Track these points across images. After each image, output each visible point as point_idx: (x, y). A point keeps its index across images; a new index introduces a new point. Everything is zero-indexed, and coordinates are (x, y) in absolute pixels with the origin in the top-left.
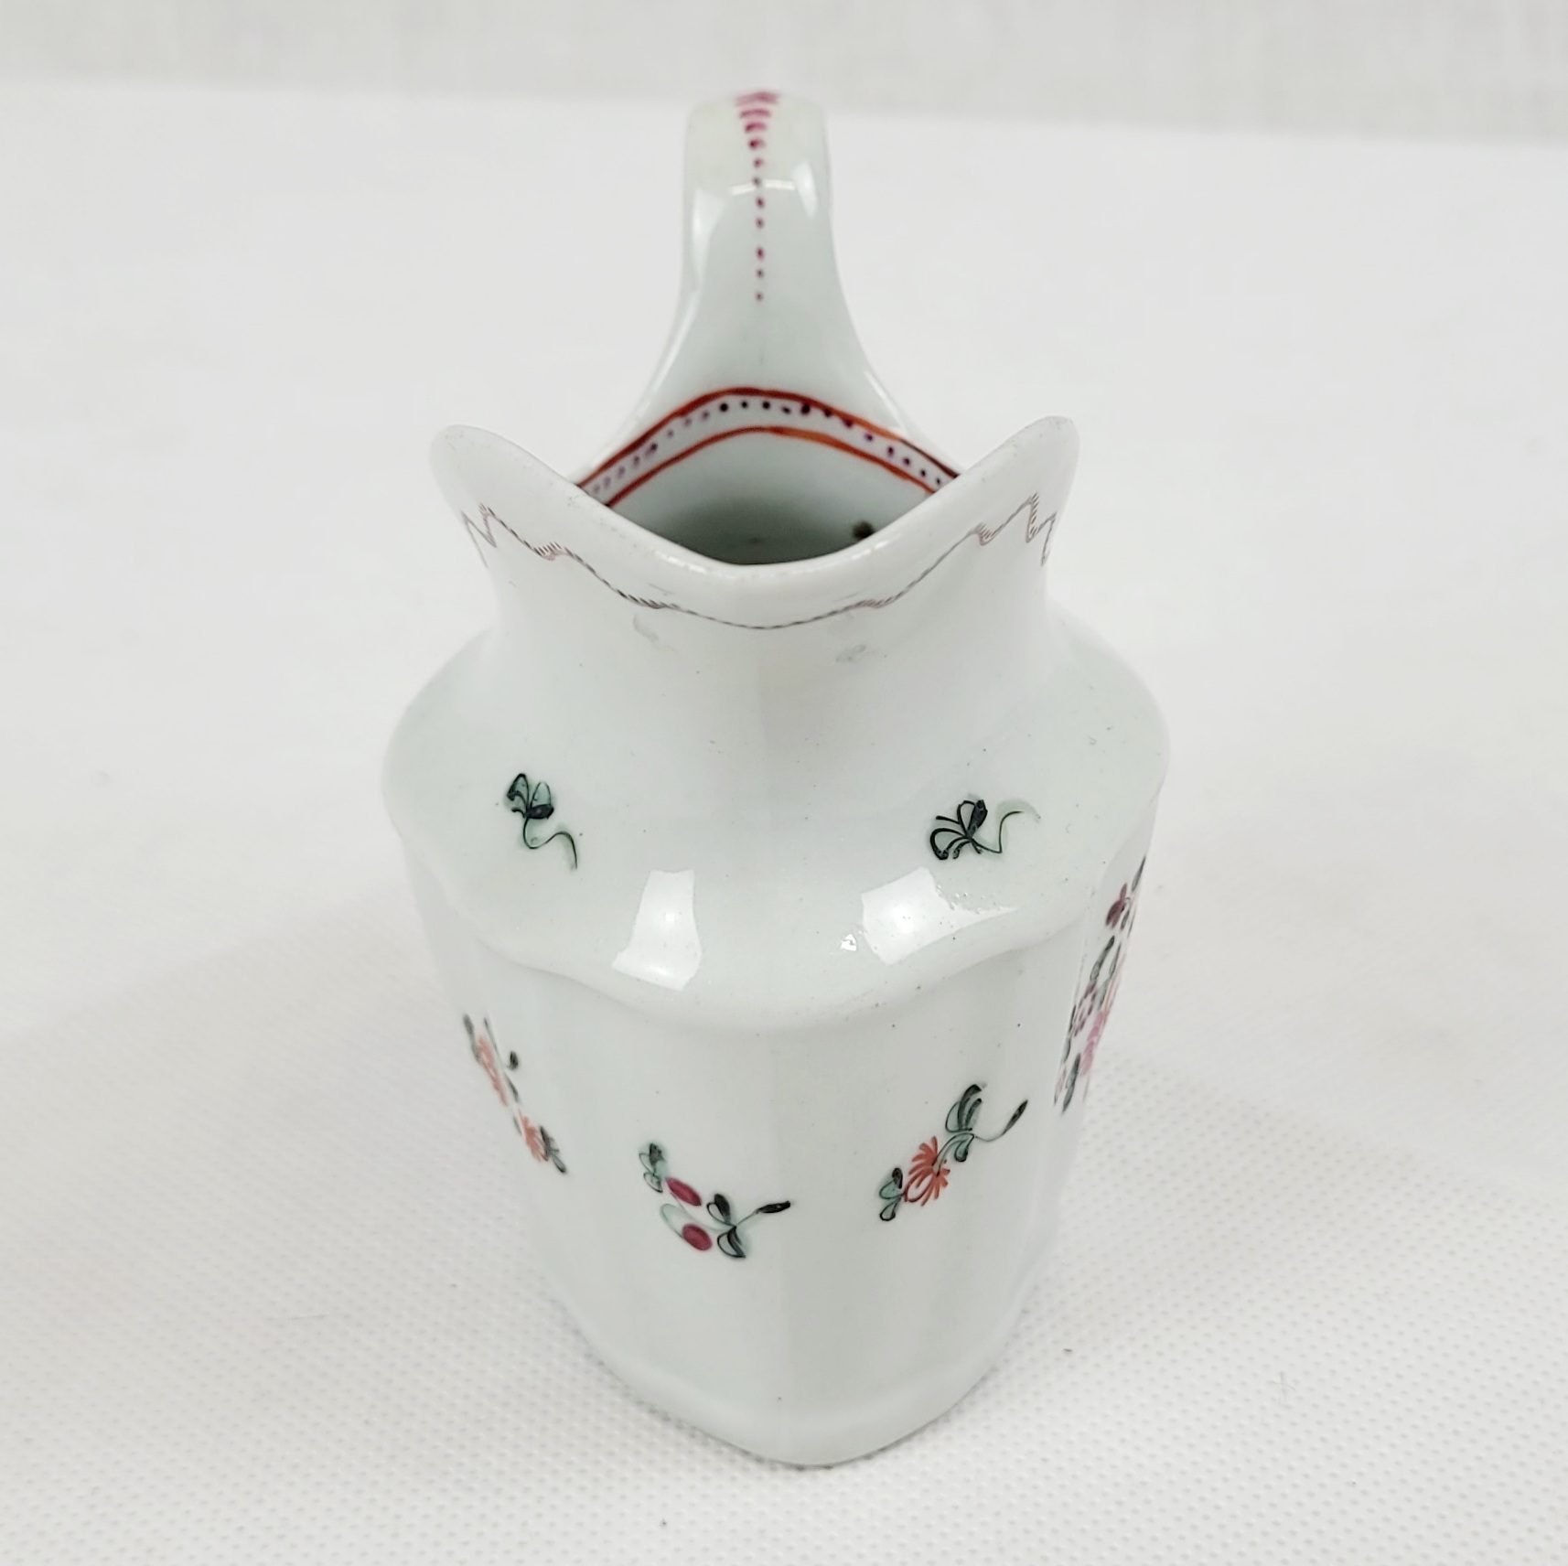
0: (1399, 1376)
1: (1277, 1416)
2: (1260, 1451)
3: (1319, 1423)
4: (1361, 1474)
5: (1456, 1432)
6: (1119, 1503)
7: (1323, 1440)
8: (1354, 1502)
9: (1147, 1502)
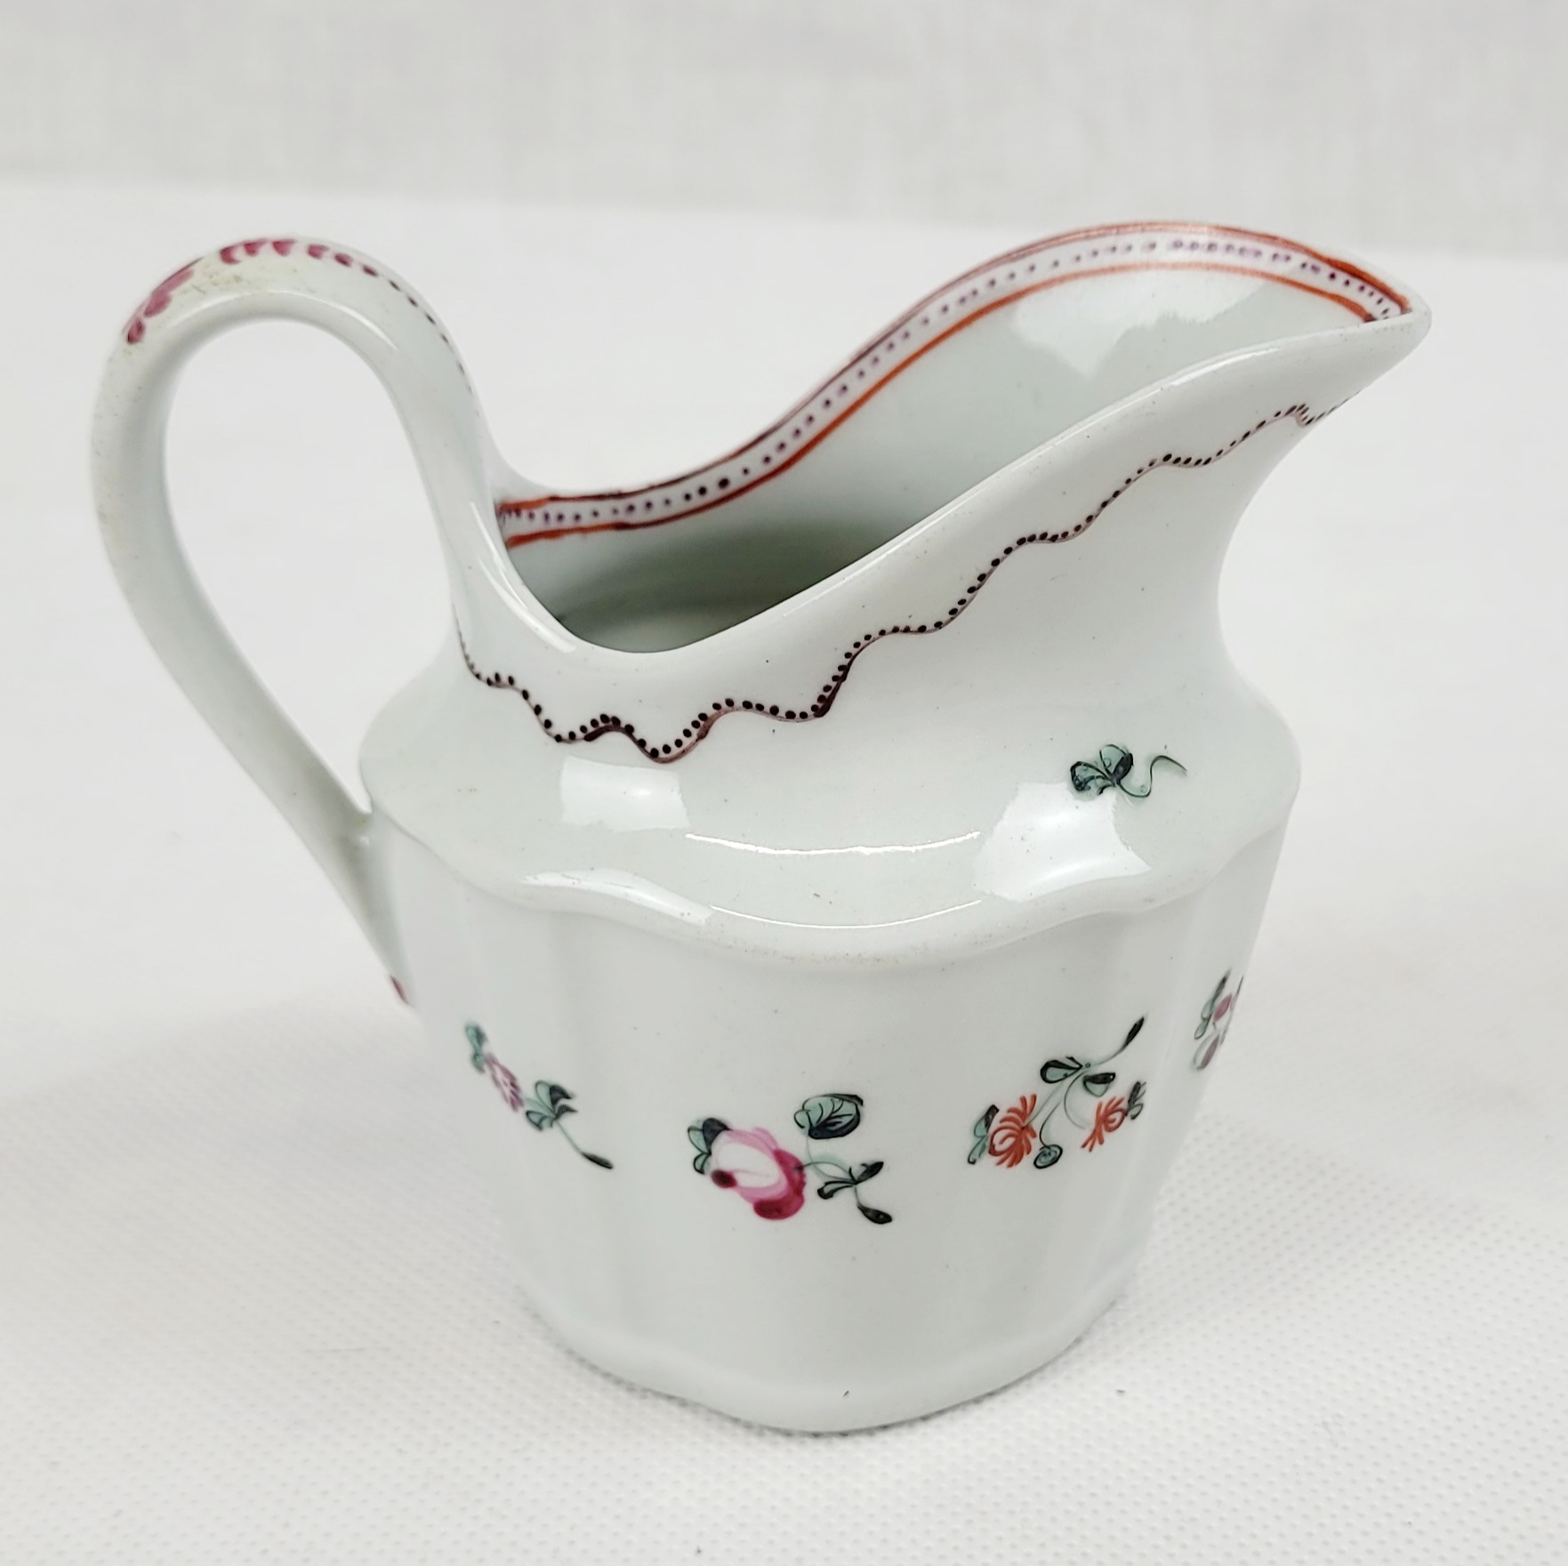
0: (1459, 1419)
1: (1333, 1457)
2: (1315, 1491)
3: (1376, 1464)
4: (1417, 1514)
5: (1516, 1475)
6: (1168, 1538)
7: (1380, 1480)
8: (1410, 1542)
9: (1197, 1537)
